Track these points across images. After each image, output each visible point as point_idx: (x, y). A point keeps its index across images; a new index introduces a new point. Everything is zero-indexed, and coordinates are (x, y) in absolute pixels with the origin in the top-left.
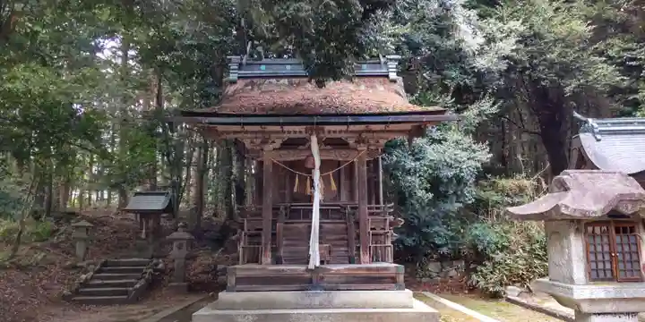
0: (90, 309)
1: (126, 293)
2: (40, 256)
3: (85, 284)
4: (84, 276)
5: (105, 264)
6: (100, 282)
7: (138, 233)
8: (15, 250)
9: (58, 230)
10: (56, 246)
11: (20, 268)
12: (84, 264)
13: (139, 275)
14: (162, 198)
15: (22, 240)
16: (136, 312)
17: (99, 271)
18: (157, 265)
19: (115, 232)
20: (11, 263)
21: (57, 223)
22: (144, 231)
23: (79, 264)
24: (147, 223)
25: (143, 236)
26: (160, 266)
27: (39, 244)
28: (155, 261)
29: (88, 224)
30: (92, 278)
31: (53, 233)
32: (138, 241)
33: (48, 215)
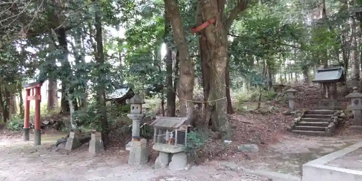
0: (304, 137)
1: (324, 130)
2: (271, 108)
3: (297, 123)
4: (296, 119)
5: (306, 113)
6: (306, 123)
7: (323, 94)
8: (259, 104)
9: (276, 95)
10: (277, 103)
11: (263, 114)
12: (294, 112)
13: (329, 119)
14: (337, 72)
15: (261, 100)
16: (333, 142)
17: (304, 116)
18: (339, 114)
19: (307, 95)
20: (259, 111)
21: (275, 91)
22: (327, 93)
23: (292, 112)
24: (328, 88)
25: (327, 96)
26: (342, 114)
27: (269, 102)
28: (338, 111)
29: (294, 90)
30: (301, 120)
31: (274, 96)
32: (324, 100)
33: (270, 87)
